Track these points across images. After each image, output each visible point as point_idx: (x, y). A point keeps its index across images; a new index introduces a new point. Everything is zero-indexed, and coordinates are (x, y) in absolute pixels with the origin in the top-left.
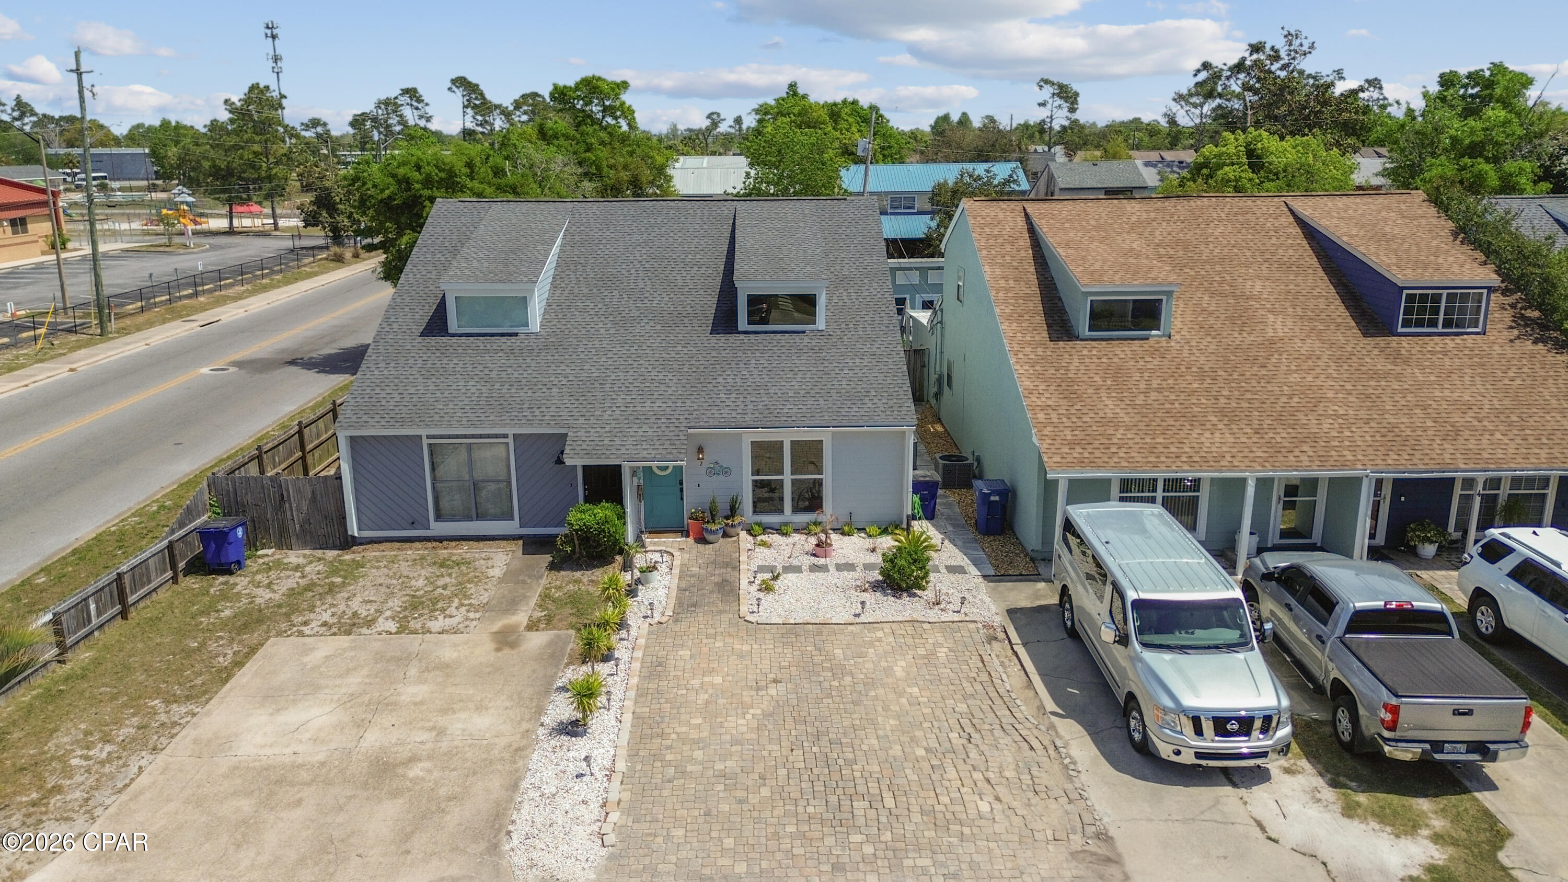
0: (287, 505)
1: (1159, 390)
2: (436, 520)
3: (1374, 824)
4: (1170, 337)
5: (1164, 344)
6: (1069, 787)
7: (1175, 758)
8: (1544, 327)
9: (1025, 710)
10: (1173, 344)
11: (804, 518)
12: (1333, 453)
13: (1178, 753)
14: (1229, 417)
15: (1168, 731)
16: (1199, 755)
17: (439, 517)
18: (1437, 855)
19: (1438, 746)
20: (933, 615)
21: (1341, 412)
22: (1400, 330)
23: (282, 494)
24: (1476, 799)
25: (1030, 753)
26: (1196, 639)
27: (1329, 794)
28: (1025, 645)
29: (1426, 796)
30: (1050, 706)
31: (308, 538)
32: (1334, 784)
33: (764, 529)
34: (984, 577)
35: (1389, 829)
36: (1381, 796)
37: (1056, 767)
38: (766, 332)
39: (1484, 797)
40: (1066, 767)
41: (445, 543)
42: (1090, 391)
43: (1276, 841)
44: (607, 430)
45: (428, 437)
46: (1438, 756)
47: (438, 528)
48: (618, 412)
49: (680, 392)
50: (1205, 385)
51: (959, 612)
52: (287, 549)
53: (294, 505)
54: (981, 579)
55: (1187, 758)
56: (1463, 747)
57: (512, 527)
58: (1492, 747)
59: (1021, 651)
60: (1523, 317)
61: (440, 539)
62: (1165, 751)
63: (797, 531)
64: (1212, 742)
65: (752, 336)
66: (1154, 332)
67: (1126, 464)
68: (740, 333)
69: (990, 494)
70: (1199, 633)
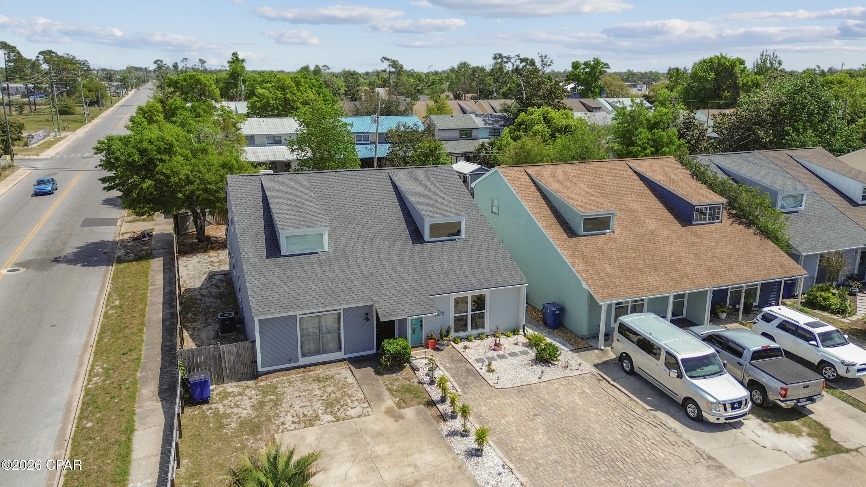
0: (223, 360)
1: (622, 258)
2: (302, 357)
3: (788, 434)
4: (614, 232)
5: (613, 236)
6: (683, 440)
7: (717, 422)
8: (740, 217)
9: (639, 411)
10: (616, 236)
11: (477, 332)
12: (696, 281)
13: (718, 419)
14: (653, 268)
15: (714, 411)
16: (726, 419)
17: (303, 356)
18: (814, 442)
19: (798, 400)
20: (568, 373)
21: (691, 262)
22: (694, 223)
23: (220, 355)
24: (810, 418)
25: (656, 429)
26: (706, 371)
27: (765, 425)
28: (614, 381)
29: (794, 420)
30: (648, 408)
31: (233, 376)
32: (765, 421)
33: (461, 339)
34: (571, 350)
35: (793, 435)
36: (782, 422)
37: (672, 433)
38: (438, 241)
39: (811, 416)
40: (675, 432)
41: (308, 368)
42: (596, 261)
43: (765, 447)
44: (392, 301)
45: (300, 315)
46: (799, 404)
47: (303, 361)
48: (392, 291)
49: (416, 277)
50: (637, 255)
51: (578, 370)
52: (222, 384)
53: (227, 360)
54: (571, 352)
55: (722, 421)
56: (805, 400)
57: (340, 355)
58: (814, 398)
59: (615, 384)
60: (730, 213)
61: (304, 367)
62: (712, 419)
63: (475, 338)
64: (731, 413)
65: (433, 244)
66: (608, 231)
67: (627, 295)
68: (426, 243)
69: (556, 311)
70: (706, 369)
